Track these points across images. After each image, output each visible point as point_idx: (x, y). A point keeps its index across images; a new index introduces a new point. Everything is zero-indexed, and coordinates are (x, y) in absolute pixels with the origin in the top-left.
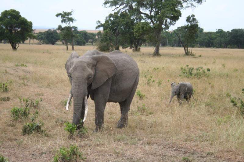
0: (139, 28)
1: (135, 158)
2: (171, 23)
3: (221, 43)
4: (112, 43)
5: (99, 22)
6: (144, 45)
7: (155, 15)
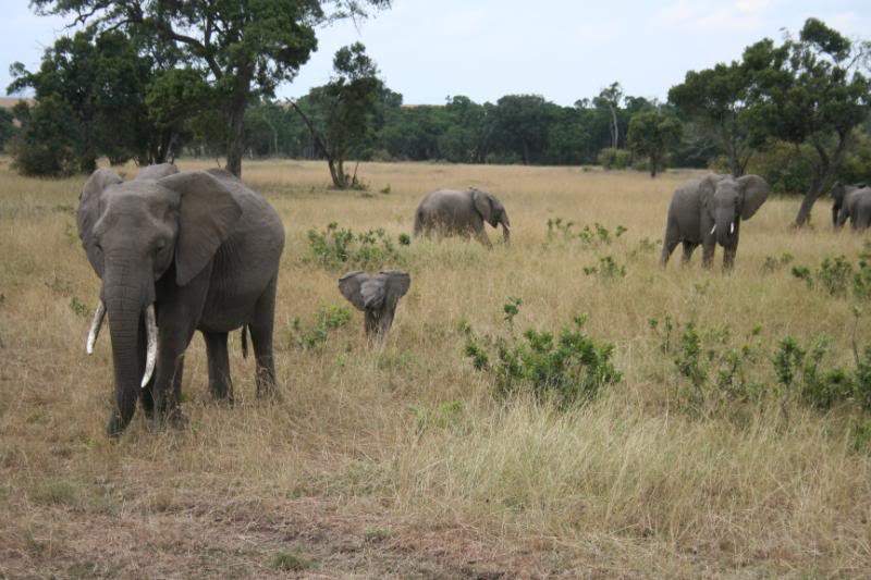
0: (166, 90)
1: (101, 565)
2: (282, 73)
3: (464, 144)
4: (70, 145)
5: (19, 66)
6: (193, 151)
7: (222, 44)
